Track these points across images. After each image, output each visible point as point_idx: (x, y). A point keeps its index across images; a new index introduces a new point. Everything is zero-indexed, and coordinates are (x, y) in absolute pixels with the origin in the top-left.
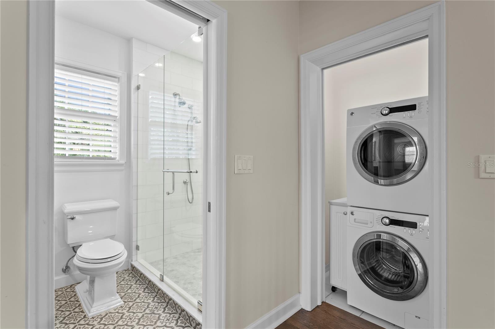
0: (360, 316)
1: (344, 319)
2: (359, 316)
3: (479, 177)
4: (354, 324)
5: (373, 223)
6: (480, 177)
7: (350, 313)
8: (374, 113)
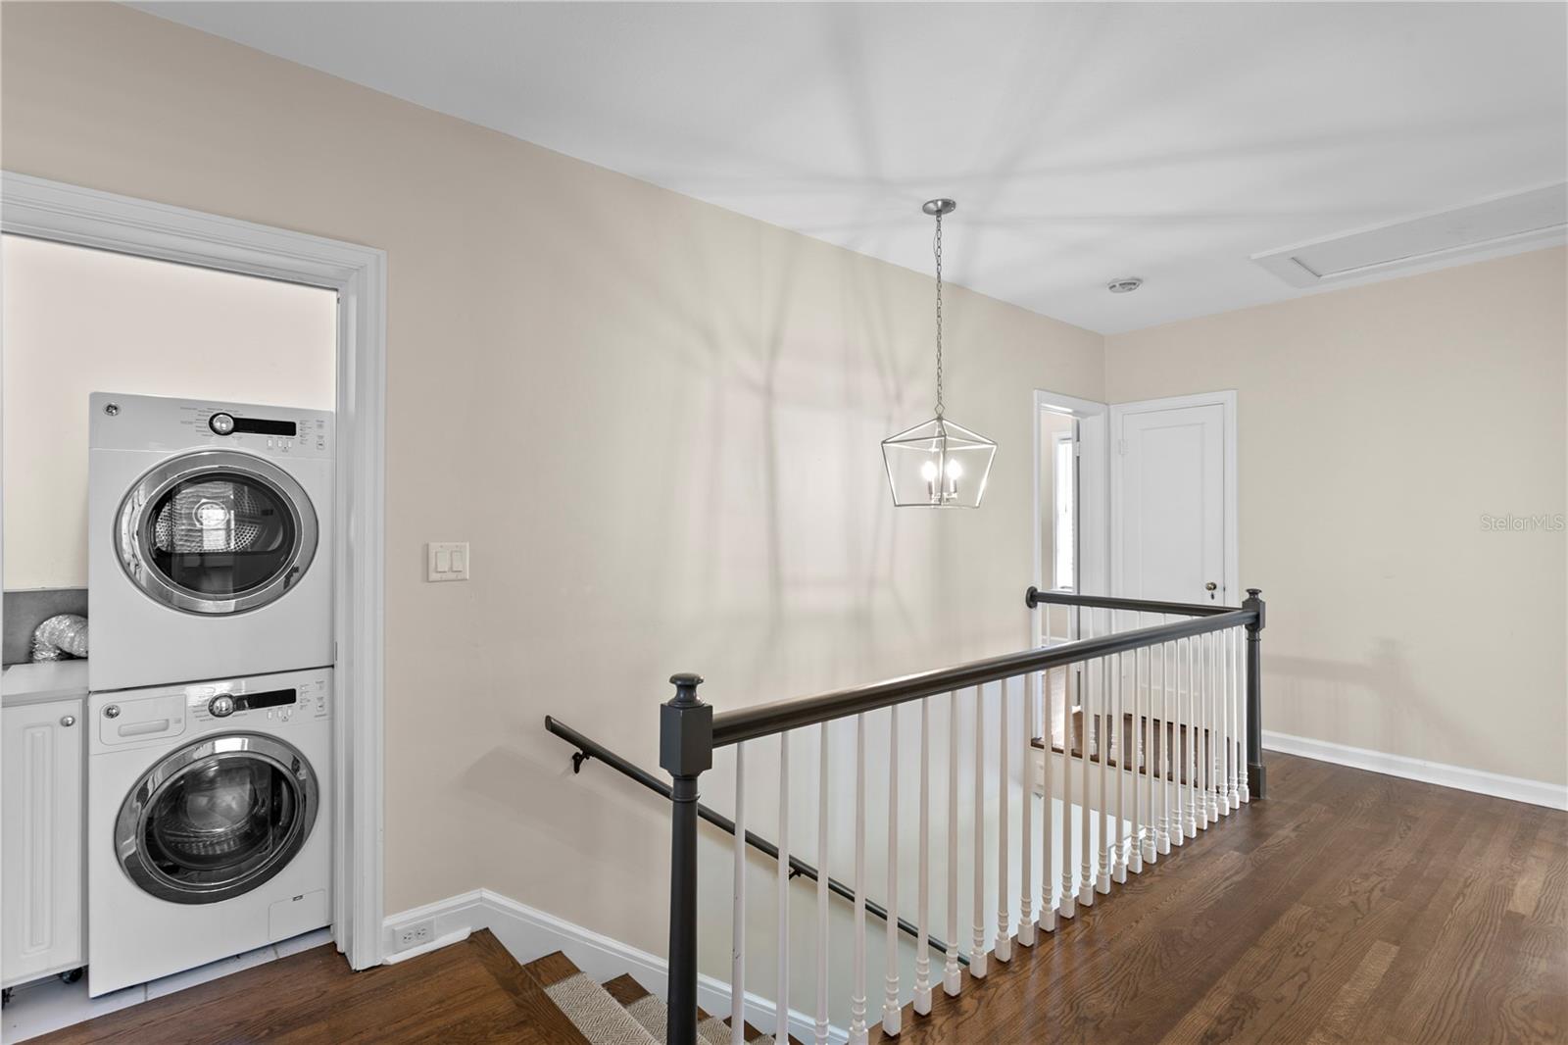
0: (146, 998)
1: (113, 1034)
2: (143, 1001)
3: (428, 581)
4: (152, 1021)
5: (183, 721)
6: (430, 580)
7: (113, 1013)
8: (191, 423)
